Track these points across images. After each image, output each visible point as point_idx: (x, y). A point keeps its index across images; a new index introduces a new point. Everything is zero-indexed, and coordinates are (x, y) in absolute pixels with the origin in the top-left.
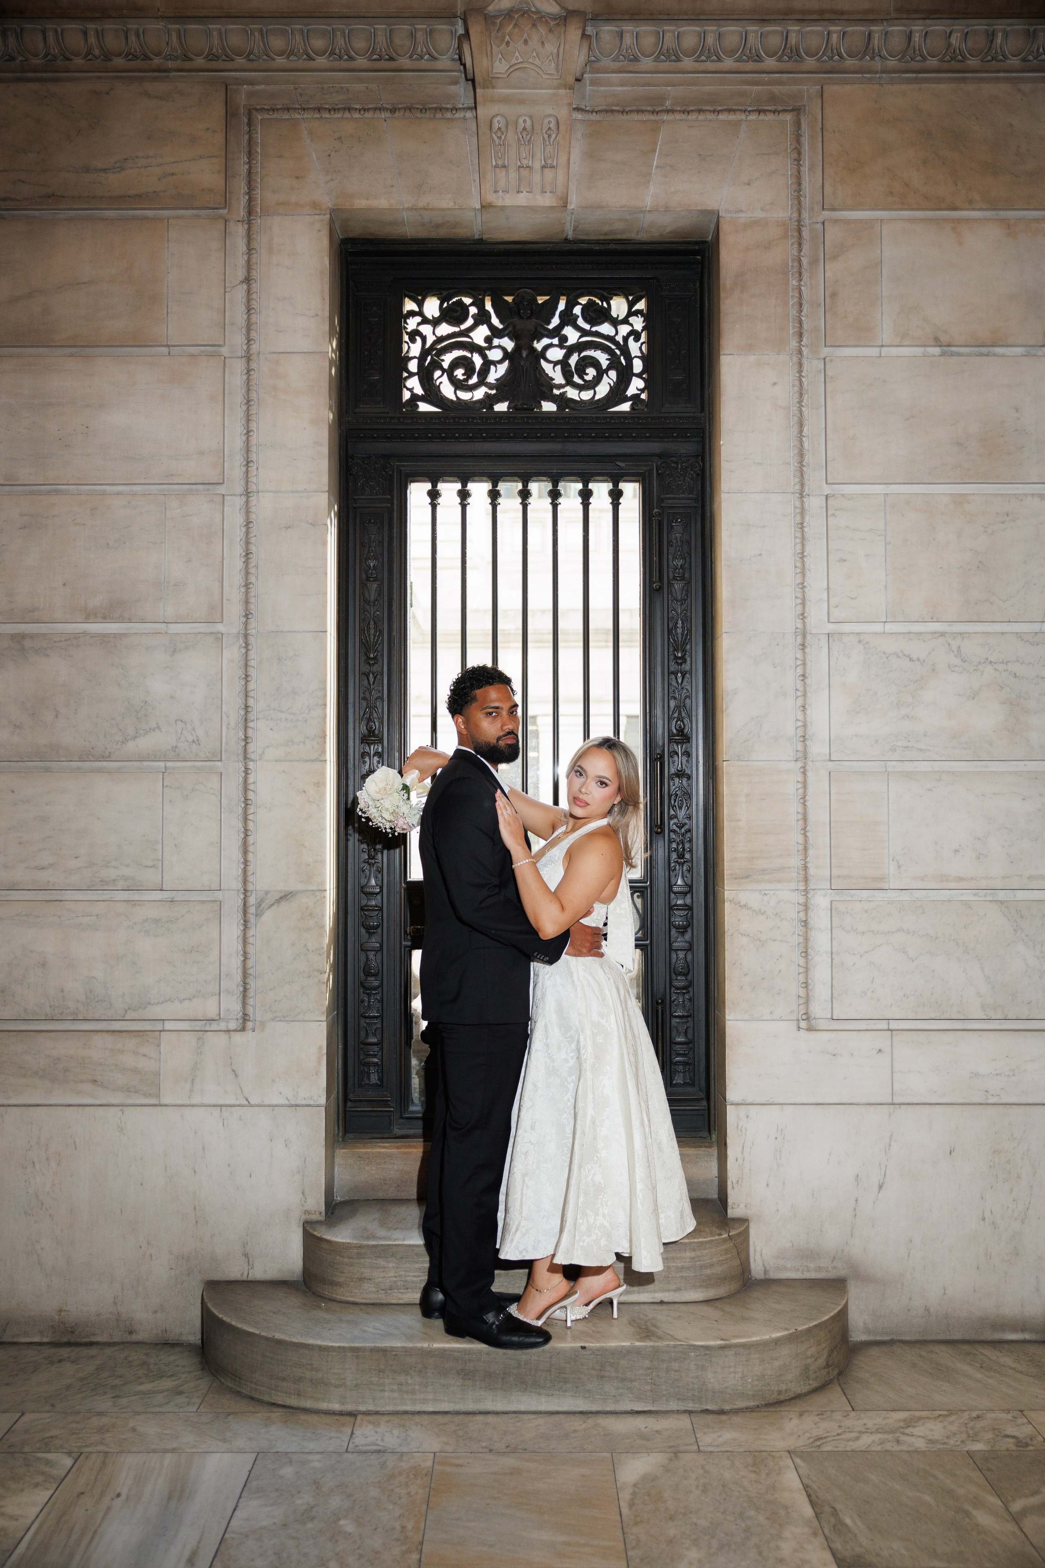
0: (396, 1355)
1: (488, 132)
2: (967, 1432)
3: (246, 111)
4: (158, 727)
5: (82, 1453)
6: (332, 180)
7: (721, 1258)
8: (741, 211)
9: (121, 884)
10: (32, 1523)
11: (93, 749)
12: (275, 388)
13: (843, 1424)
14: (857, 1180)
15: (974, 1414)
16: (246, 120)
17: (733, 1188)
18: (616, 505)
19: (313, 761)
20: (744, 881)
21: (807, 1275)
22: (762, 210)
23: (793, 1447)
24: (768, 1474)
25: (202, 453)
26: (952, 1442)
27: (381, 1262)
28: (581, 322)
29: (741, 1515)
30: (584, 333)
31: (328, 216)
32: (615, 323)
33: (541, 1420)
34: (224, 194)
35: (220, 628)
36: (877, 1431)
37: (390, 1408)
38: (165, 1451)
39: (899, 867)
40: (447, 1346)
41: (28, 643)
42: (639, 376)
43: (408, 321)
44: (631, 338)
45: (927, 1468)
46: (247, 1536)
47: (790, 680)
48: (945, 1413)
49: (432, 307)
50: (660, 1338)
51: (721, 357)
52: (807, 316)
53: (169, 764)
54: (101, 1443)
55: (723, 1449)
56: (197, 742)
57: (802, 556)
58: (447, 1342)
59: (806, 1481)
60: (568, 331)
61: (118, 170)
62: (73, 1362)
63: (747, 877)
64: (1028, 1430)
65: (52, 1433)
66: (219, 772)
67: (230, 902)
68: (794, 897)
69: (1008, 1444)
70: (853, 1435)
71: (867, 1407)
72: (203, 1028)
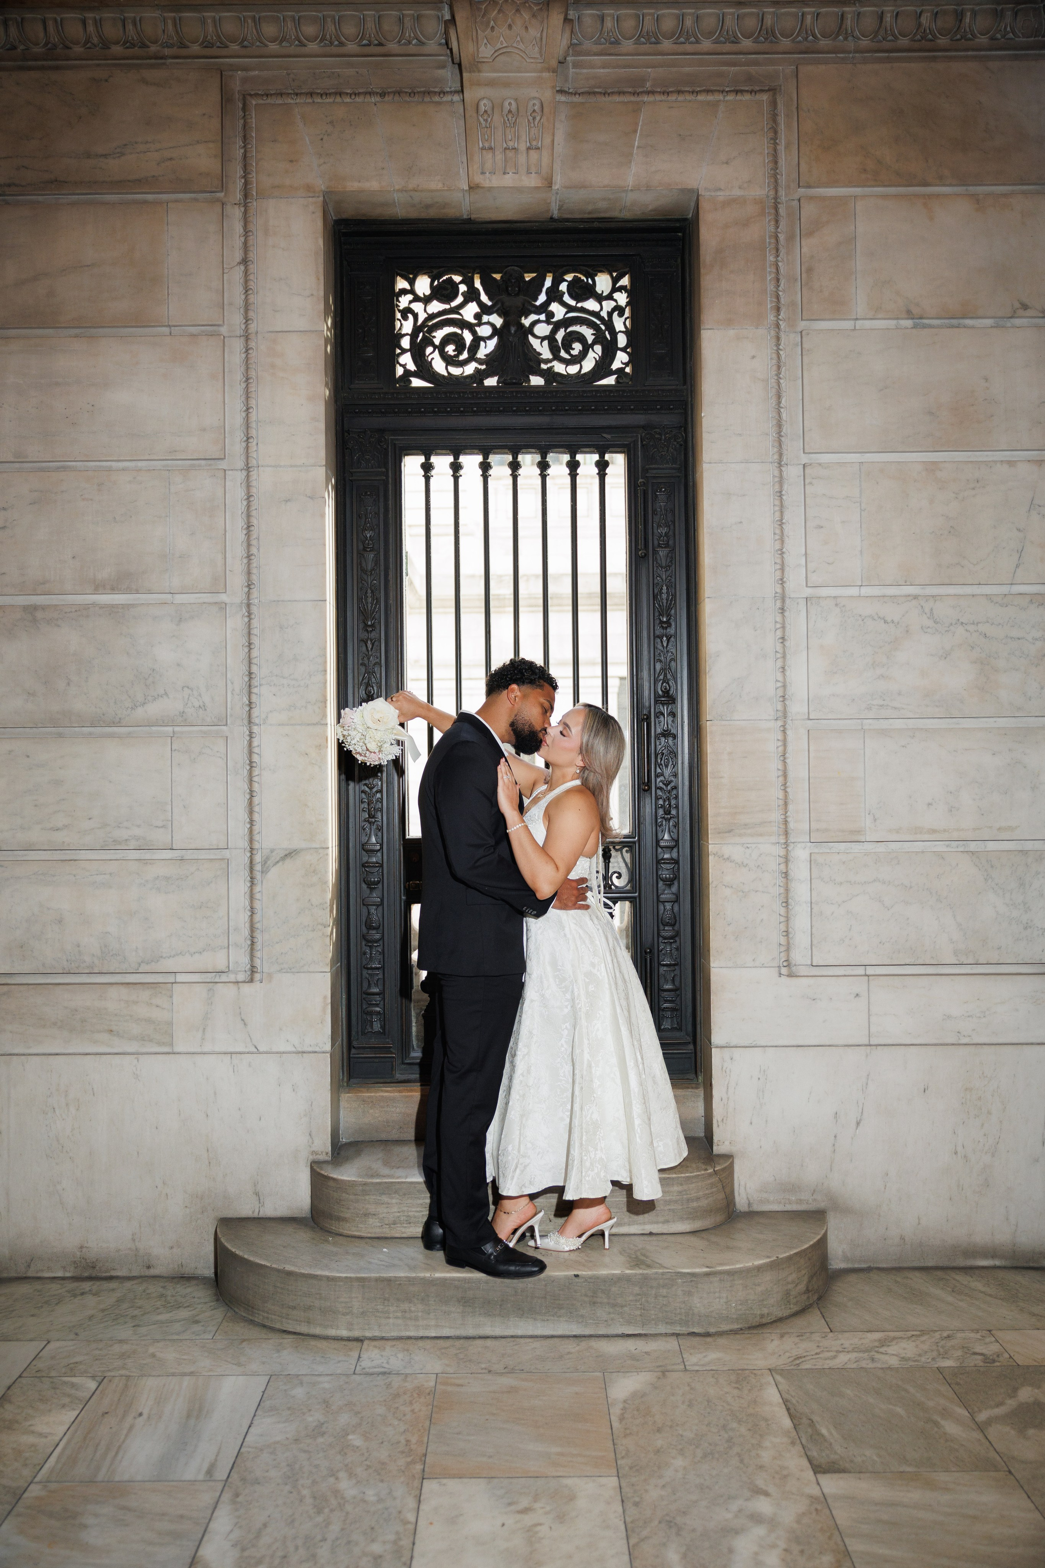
0: (400, 1284)
1: (475, 115)
2: (938, 1350)
3: (241, 98)
4: (166, 694)
5: (105, 1377)
6: (324, 163)
7: (707, 1192)
8: (720, 189)
9: (133, 844)
10: (61, 1440)
11: (103, 715)
12: (273, 366)
13: (821, 1344)
14: (835, 1117)
15: (945, 1334)
16: (241, 105)
17: (718, 1126)
18: (602, 476)
19: (314, 724)
20: (727, 835)
21: (789, 1208)
22: (740, 188)
23: (774, 1366)
24: (750, 1390)
25: (204, 430)
26: (923, 1359)
27: (385, 1198)
28: (567, 298)
29: (724, 1427)
30: (570, 309)
31: (321, 199)
32: (600, 298)
33: (537, 1344)
34: (221, 178)
35: (223, 598)
36: (853, 1351)
37: (394, 1334)
38: (184, 1374)
39: (875, 820)
40: (448, 1275)
41: (39, 615)
42: (623, 350)
43: (400, 299)
44: (616, 314)
45: (900, 1383)
46: (261, 1450)
47: (770, 642)
48: (918, 1333)
49: (423, 285)
50: (649, 1266)
51: (702, 331)
52: (784, 291)
53: (177, 729)
54: (123, 1367)
55: (708, 1368)
56: (203, 707)
57: (781, 523)
58: (448, 1272)
59: (785, 1396)
60: (555, 307)
61: (118, 155)
62: (95, 1295)
63: (730, 831)
64: (994, 1347)
65: (77, 1360)
66: (224, 735)
67: (237, 860)
68: (775, 850)
69: (975, 1360)
70: (831, 1354)
71: (844, 1329)
72: (213, 979)
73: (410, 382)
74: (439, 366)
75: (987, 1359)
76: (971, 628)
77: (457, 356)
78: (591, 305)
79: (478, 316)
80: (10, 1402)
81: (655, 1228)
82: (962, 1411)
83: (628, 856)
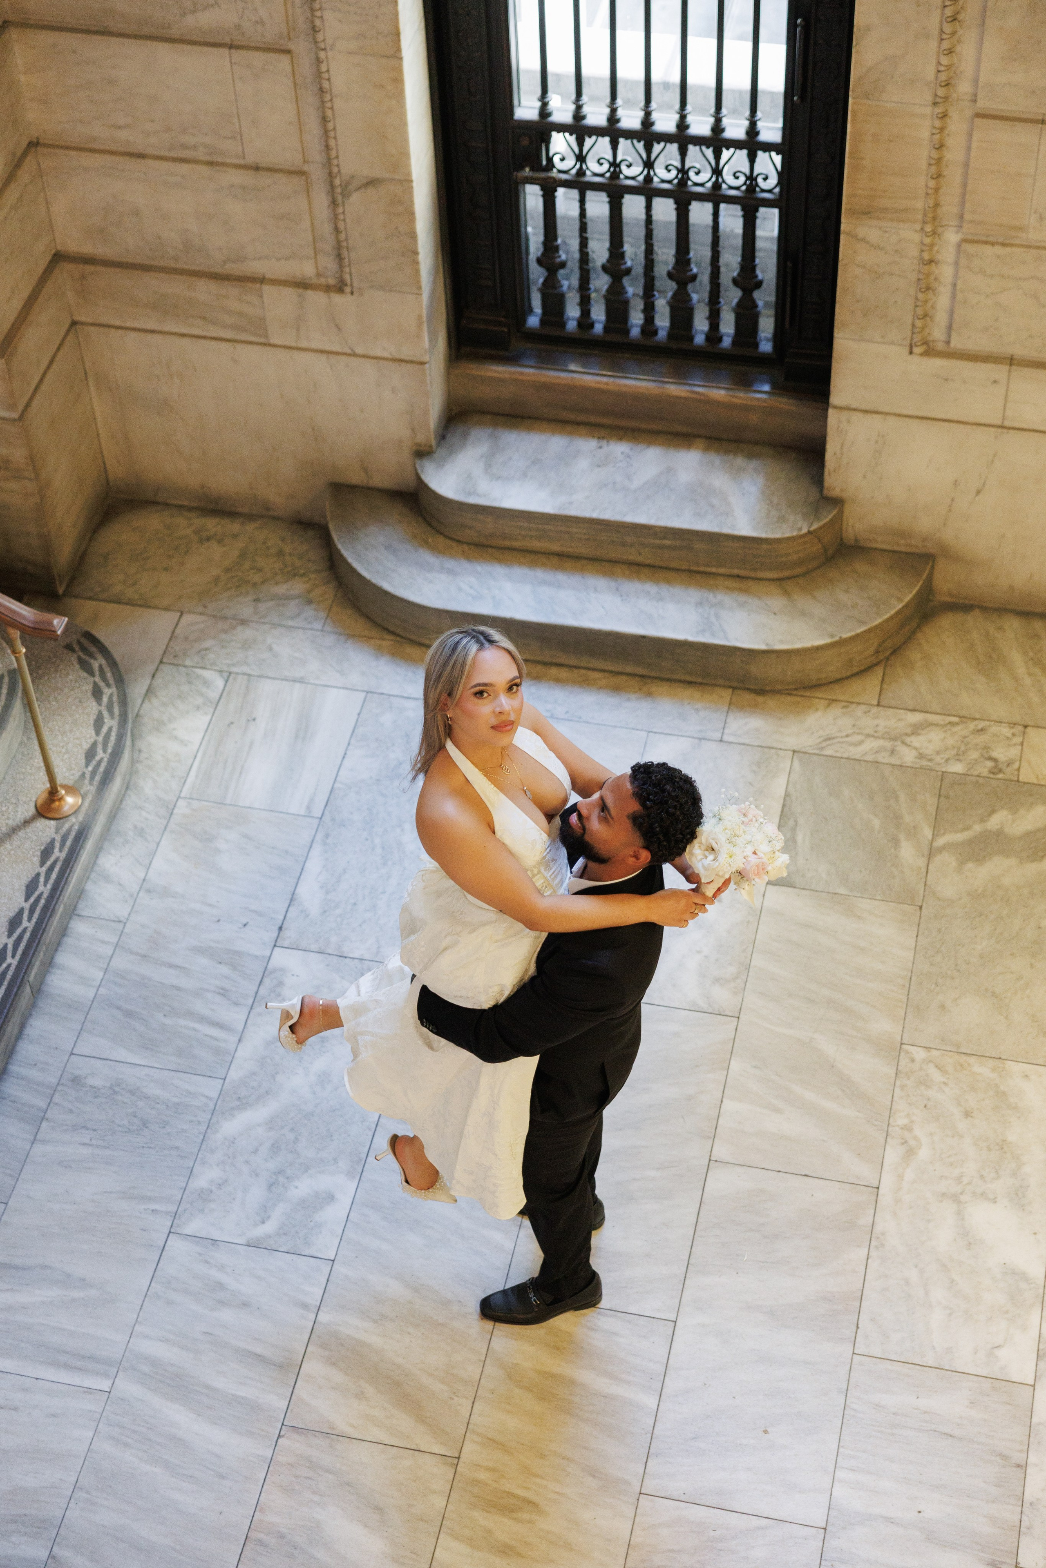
2: (960, 748)
4: (217, 4)
5: (230, 674)
11: (151, 18)
13: (859, 722)
14: (956, 484)
15: (981, 725)
19: (387, 57)
20: (865, 216)
21: (896, 548)
23: (802, 746)
36: (883, 737)
38: (295, 680)
39: (1041, 220)
45: (898, 786)
46: (350, 788)
47: (937, 20)
48: (956, 720)
54: (245, 663)
55: (739, 742)
56: (260, 22)
59: (791, 789)
62: (219, 542)
63: (867, 213)
64: (1014, 752)
65: (208, 643)
66: (288, 52)
67: (317, 173)
68: (917, 237)
69: (985, 768)
70: (860, 738)
71: (893, 703)
72: (302, 285)
75: (997, 770)
80: (156, 696)
81: (742, 573)
82: (928, 832)
83: (778, 159)
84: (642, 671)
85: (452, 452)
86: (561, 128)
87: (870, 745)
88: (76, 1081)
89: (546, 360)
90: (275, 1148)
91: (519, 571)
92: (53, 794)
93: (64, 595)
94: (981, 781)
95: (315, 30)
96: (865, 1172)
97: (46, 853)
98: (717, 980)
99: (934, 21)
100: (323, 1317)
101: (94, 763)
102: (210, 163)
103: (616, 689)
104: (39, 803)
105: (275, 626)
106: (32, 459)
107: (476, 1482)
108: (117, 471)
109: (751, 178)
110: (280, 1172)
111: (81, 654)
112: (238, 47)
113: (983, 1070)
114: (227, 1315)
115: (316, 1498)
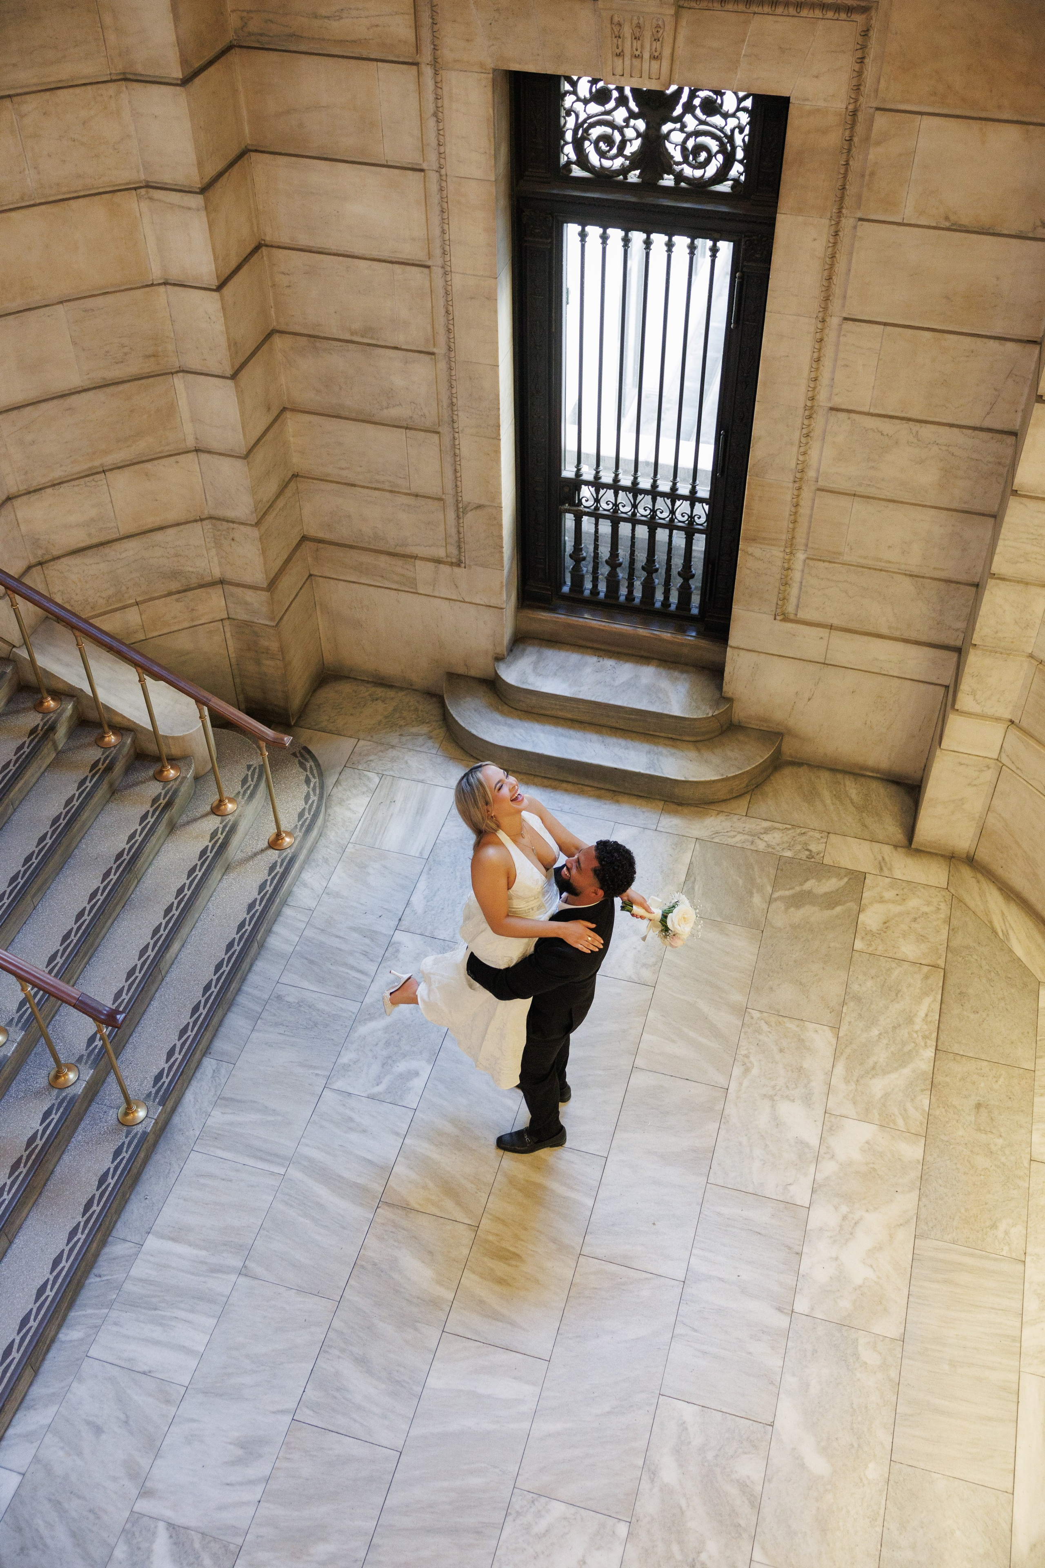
1: (610, 25)
2: (791, 843)
4: (400, 404)
5: (383, 774)
6: (493, 45)
8: (807, 100)
10: (361, 817)
11: (364, 410)
12: (459, 203)
13: (735, 825)
14: (797, 694)
15: (804, 830)
17: (726, 684)
18: (714, 256)
19: (492, 439)
20: (752, 541)
21: (762, 728)
22: (826, 100)
23: (701, 837)
24: (677, 853)
25: (414, 240)
26: (779, 848)
28: (698, 112)
30: (702, 122)
31: (491, 75)
32: (726, 116)
34: (415, 47)
35: (434, 348)
36: (748, 834)
38: (419, 781)
39: (851, 549)
41: (318, 345)
42: (741, 162)
43: (566, 99)
45: (754, 863)
46: (445, 843)
48: (789, 827)
49: (584, 89)
51: (778, 214)
52: (851, 184)
54: (392, 769)
55: (666, 831)
56: (424, 416)
57: (818, 360)
59: (693, 859)
60: (688, 119)
61: (338, 18)
62: (383, 701)
63: (754, 540)
64: (821, 847)
65: (371, 758)
66: (438, 433)
67: (450, 500)
68: (781, 555)
69: (804, 855)
70: (735, 833)
71: (755, 815)
72: (438, 561)
73: (570, 171)
74: (594, 159)
75: (810, 857)
76: (944, 448)
77: (609, 151)
78: (717, 120)
79: (627, 121)
80: (341, 785)
81: (674, 737)
82: (769, 889)
83: (707, 507)
84: (613, 788)
85: (516, 659)
86: (587, 483)
87: (740, 837)
88: (279, 998)
89: (571, 611)
90: (387, 1044)
91: (548, 728)
92: (278, 835)
93: (295, 725)
94: (802, 862)
95: (453, 421)
96: (721, 1080)
97: (272, 869)
98: (644, 965)
99: (797, 435)
100: (407, 1141)
101: (303, 820)
102: (391, 491)
103: (599, 797)
104: (270, 840)
105: (410, 750)
106: (282, 650)
107: (487, 1241)
108: (329, 658)
109: (691, 517)
110: (389, 1057)
111: (300, 759)
112: (410, 429)
113: (792, 1026)
114: (353, 1137)
115: (396, 1244)
